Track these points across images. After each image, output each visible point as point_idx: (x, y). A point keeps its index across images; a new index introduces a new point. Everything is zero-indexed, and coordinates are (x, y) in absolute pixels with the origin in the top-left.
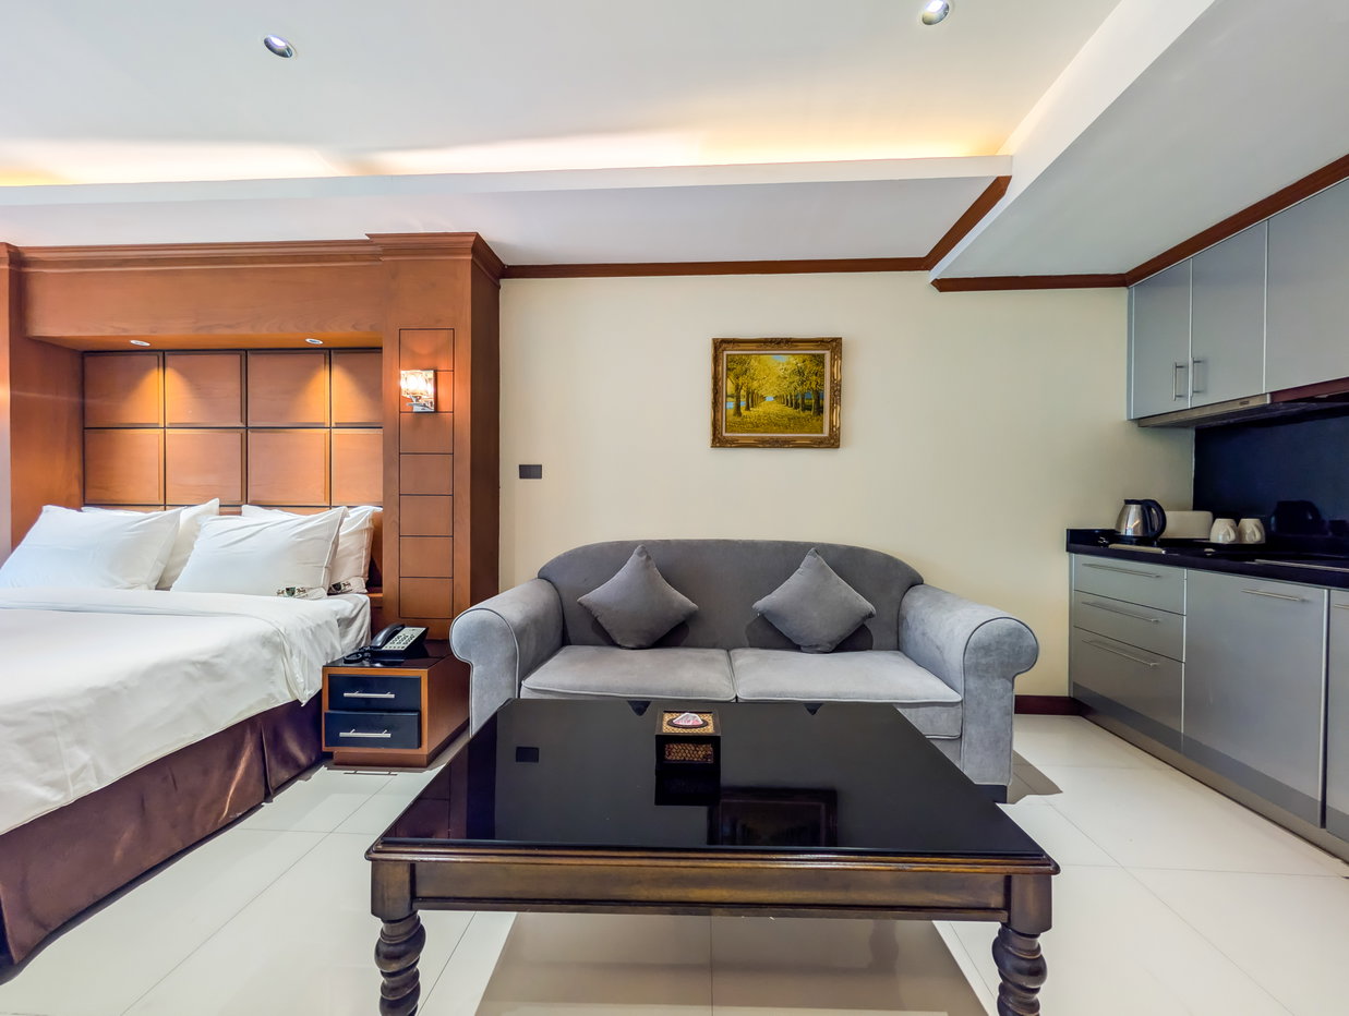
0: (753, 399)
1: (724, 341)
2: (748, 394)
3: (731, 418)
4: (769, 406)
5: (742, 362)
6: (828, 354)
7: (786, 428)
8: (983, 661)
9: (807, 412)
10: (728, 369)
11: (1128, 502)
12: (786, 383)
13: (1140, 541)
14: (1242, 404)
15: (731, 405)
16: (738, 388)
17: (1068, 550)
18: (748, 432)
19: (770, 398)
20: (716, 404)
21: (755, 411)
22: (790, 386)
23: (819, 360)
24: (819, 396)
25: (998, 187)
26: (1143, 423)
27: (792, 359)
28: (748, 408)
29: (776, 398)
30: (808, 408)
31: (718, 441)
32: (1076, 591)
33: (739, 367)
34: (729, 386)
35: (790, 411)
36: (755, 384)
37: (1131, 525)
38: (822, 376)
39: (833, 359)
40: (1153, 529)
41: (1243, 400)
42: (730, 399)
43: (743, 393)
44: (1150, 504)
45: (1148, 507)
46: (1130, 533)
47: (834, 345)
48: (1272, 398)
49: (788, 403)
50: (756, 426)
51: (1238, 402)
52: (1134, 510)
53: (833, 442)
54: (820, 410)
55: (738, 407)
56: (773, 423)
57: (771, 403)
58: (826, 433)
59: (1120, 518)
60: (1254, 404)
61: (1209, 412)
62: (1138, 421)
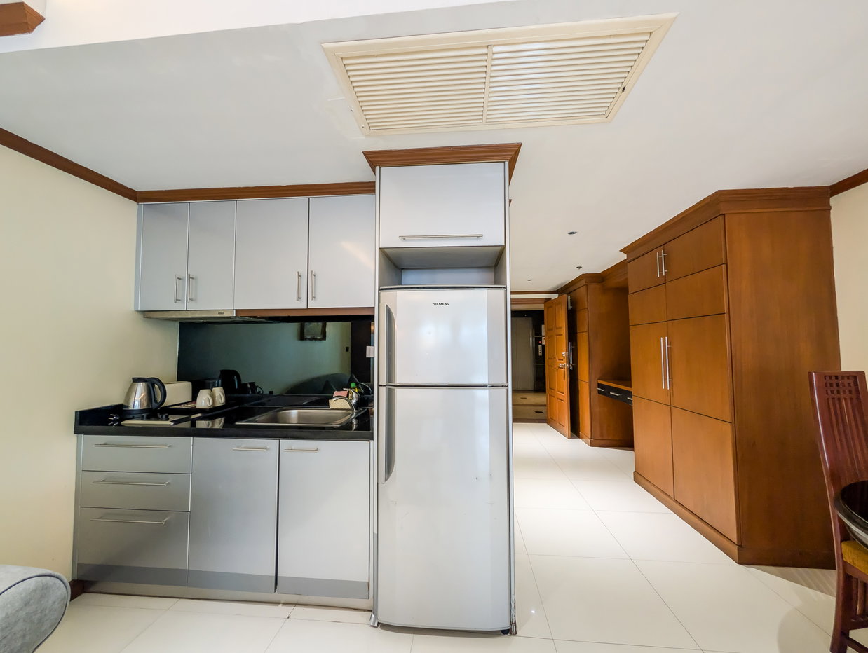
11: (136, 380)
14: (220, 313)
17: (77, 432)
26: (146, 315)
32: (83, 471)
37: (138, 400)
40: (156, 402)
41: (221, 312)
44: (155, 381)
45: (152, 384)
46: (136, 409)
48: (236, 314)
51: (217, 312)
52: (140, 390)
59: (129, 393)
60: (226, 314)
61: (197, 315)
62: (143, 313)
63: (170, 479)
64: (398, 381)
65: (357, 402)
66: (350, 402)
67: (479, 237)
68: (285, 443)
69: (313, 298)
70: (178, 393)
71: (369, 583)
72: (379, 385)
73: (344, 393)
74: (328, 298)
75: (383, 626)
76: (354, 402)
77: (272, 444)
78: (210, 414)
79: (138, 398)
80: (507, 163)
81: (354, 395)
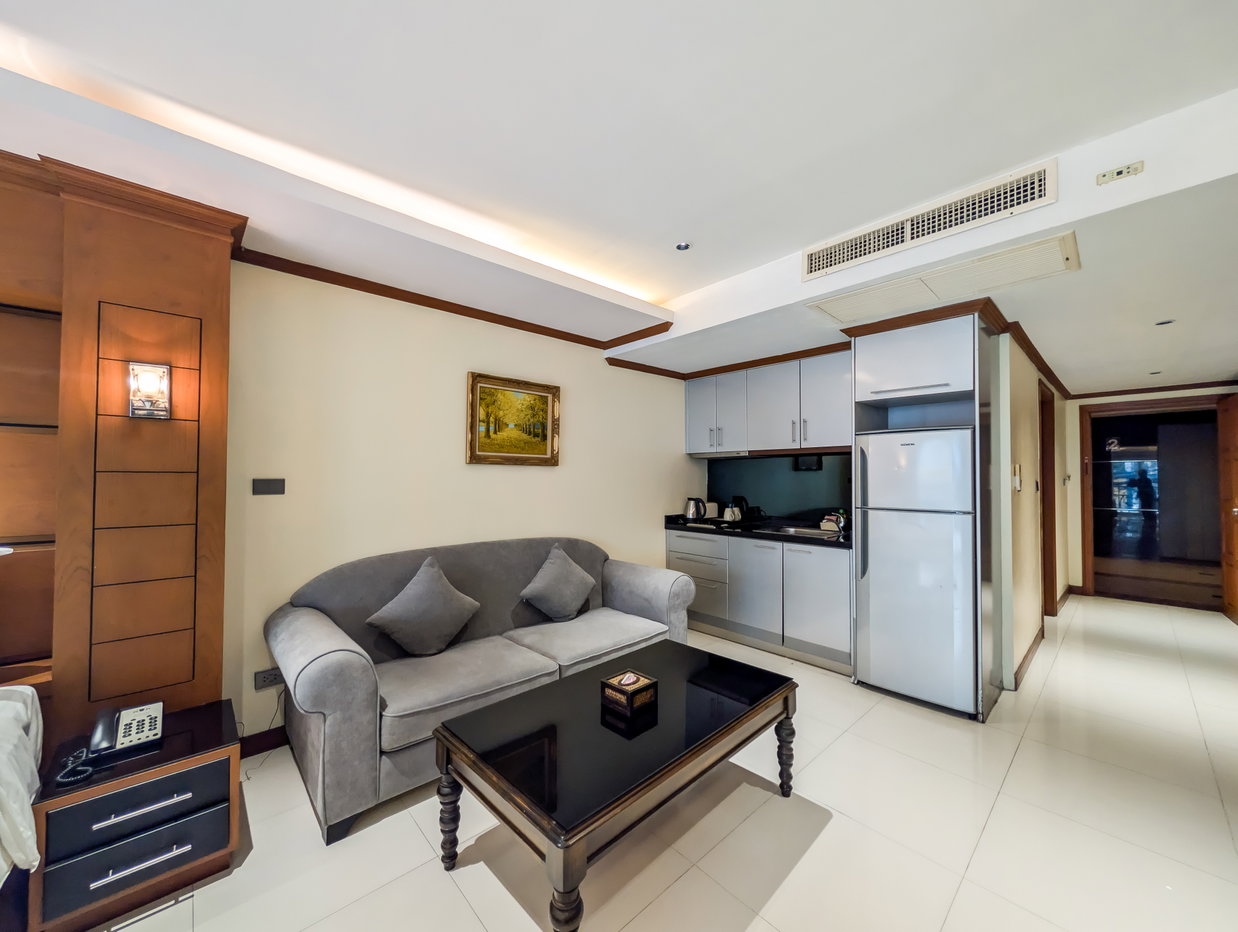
0: (500, 425)
1: (480, 376)
2: (496, 420)
3: (482, 440)
4: (511, 433)
5: (492, 395)
6: (550, 397)
7: (523, 450)
8: (677, 602)
9: (537, 439)
10: (481, 399)
11: (690, 499)
12: (522, 415)
13: (694, 521)
15: (482, 428)
16: (488, 415)
17: (666, 528)
18: (496, 452)
19: (511, 426)
20: (472, 427)
21: (503, 435)
22: (525, 418)
23: (544, 400)
24: (544, 427)
25: (664, 327)
26: (691, 456)
27: (527, 397)
28: (495, 433)
29: (516, 425)
30: (536, 435)
31: (474, 459)
32: (669, 551)
33: (489, 398)
34: (481, 413)
35: (525, 436)
36: (501, 413)
37: (691, 514)
38: (546, 412)
39: (554, 402)
40: (701, 514)
41: (738, 452)
42: (482, 424)
43: (492, 419)
45: (698, 501)
46: (691, 517)
47: (555, 391)
48: (750, 454)
49: (524, 430)
50: (501, 447)
51: (736, 453)
52: (692, 503)
53: (553, 461)
54: (545, 437)
55: (488, 430)
56: (514, 445)
57: (512, 429)
58: (549, 455)
59: (686, 508)
60: (742, 454)
61: (723, 455)
62: (690, 454)
63: (715, 562)
64: (870, 505)
65: (844, 526)
66: (838, 524)
67: (947, 385)
68: (787, 546)
69: (805, 439)
70: (711, 510)
71: (850, 655)
72: (856, 508)
73: (834, 518)
74: (816, 440)
75: (861, 683)
76: (842, 525)
77: (778, 545)
78: (733, 524)
79: (691, 512)
80: (976, 315)
81: (842, 519)
